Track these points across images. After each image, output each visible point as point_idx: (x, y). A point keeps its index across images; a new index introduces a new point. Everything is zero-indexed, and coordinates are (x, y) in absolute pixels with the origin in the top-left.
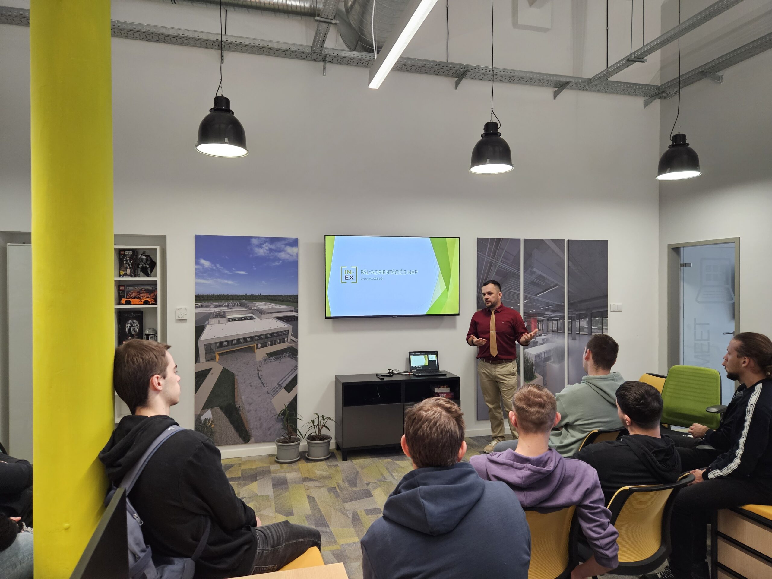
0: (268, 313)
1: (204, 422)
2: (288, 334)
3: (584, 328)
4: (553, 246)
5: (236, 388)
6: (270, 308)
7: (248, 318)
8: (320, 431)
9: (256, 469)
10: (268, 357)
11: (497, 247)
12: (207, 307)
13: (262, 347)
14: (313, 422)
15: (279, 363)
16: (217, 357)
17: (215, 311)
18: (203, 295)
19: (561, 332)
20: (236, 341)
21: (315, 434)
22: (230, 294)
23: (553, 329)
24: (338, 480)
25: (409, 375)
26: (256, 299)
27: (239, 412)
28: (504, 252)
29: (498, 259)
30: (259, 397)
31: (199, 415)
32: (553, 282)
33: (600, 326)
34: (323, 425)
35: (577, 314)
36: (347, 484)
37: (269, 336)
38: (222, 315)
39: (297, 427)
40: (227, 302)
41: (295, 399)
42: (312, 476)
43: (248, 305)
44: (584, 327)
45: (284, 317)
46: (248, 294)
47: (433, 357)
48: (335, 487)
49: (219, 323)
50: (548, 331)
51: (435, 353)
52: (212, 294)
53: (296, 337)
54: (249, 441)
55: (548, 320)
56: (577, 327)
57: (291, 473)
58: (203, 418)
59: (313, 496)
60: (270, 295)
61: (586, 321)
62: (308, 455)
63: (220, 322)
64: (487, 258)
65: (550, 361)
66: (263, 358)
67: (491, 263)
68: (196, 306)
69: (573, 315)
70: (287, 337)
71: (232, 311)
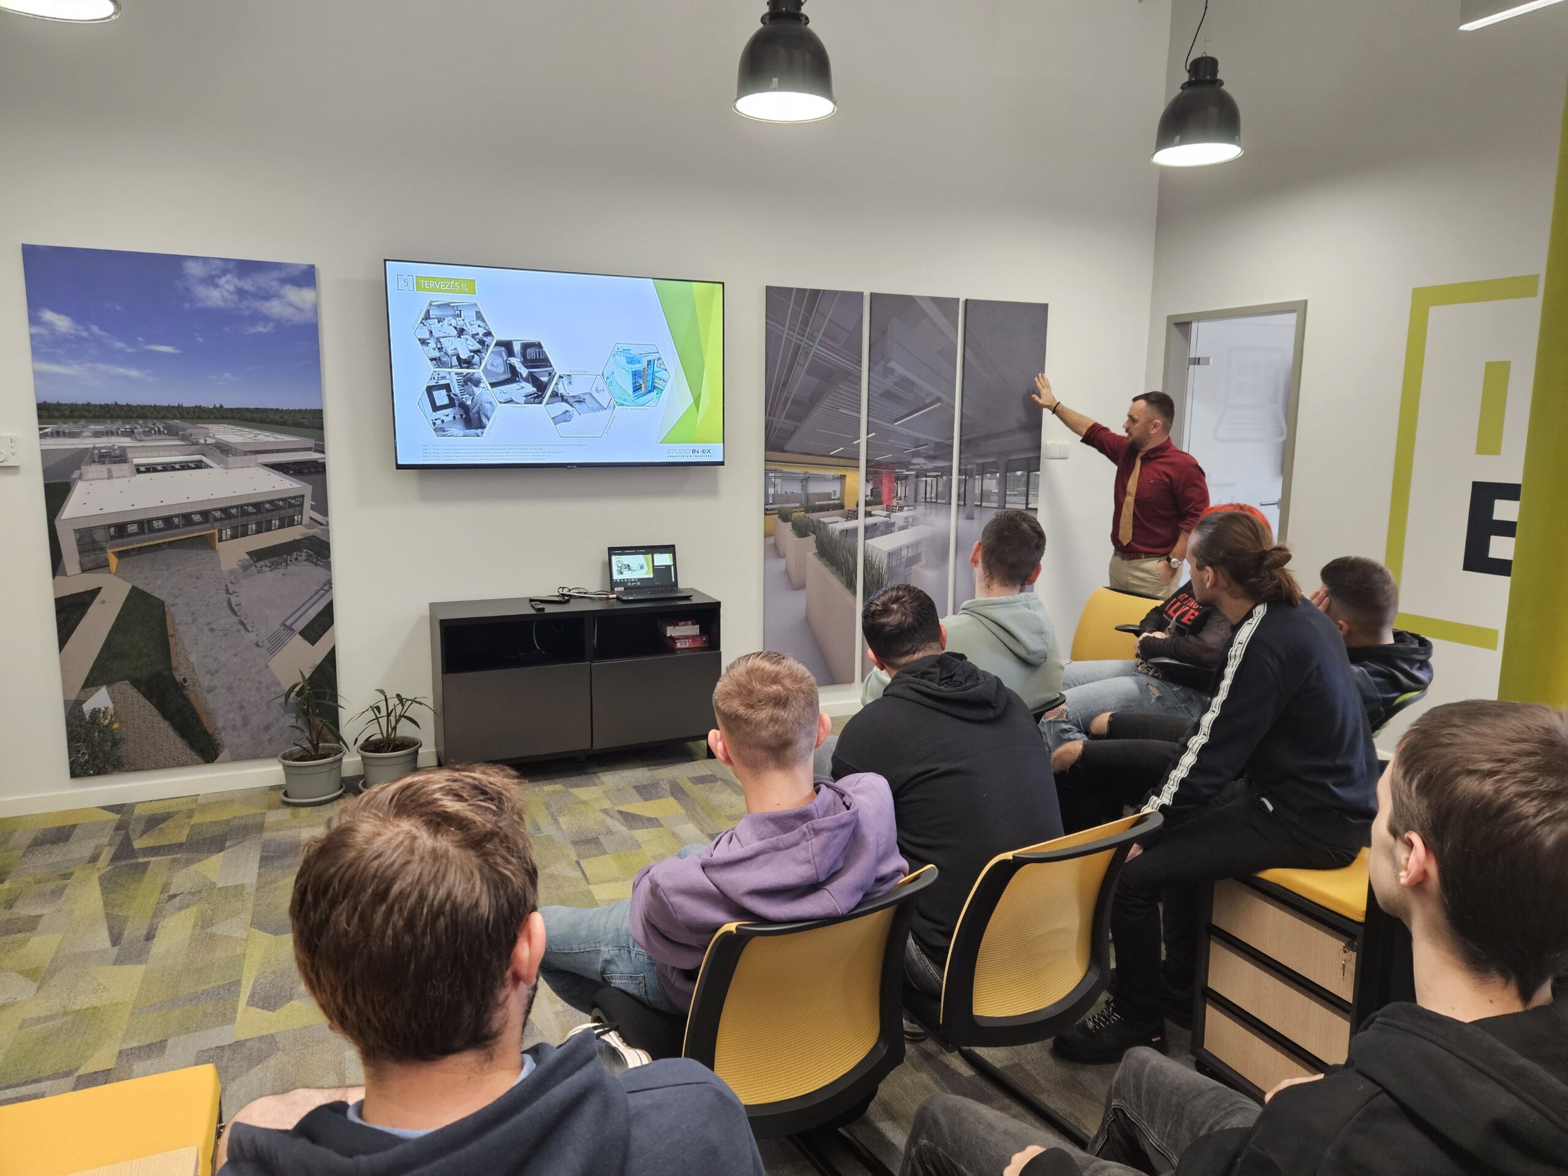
0: (246, 453)
1: (91, 717)
2: (302, 505)
3: (990, 493)
4: (933, 312)
5: (172, 636)
6: (248, 441)
7: (190, 465)
8: (395, 728)
9: (228, 821)
10: (251, 562)
11: (810, 310)
12: (72, 435)
13: (233, 537)
14: (378, 708)
15: (284, 574)
16: (113, 561)
17: (97, 446)
18: (58, 405)
19: (944, 501)
20: (161, 522)
21: (379, 736)
22: (135, 405)
23: (928, 496)
25: (608, 599)
26: (209, 418)
27: (184, 692)
28: (826, 322)
29: (812, 338)
30: (235, 655)
31: (76, 700)
32: (929, 394)
33: (1024, 489)
34: (400, 715)
35: (977, 464)
37: (250, 509)
38: (119, 457)
40: (129, 424)
41: (331, 658)
43: (189, 431)
44: (990, 491)
45: (289, 463)
46: (185, 405)
47: (663, 559)
49: (110, 477)
50: (916, 501)
51: (670, 549)
52: (85, 403)
53: (325, 512)
54: (216, 758)
55: (917, 476)
56: (976, 492)
58: (87, 707)
60: (247, 409)
61: (996, 478)
63: (115, 474)
64: (788, 334)
65: (920, 564)
66: (240, 563)
67: (798, 347)
68: (42, 432)
69: (969, 467)
70: (301, 513)
71: (143, 446)
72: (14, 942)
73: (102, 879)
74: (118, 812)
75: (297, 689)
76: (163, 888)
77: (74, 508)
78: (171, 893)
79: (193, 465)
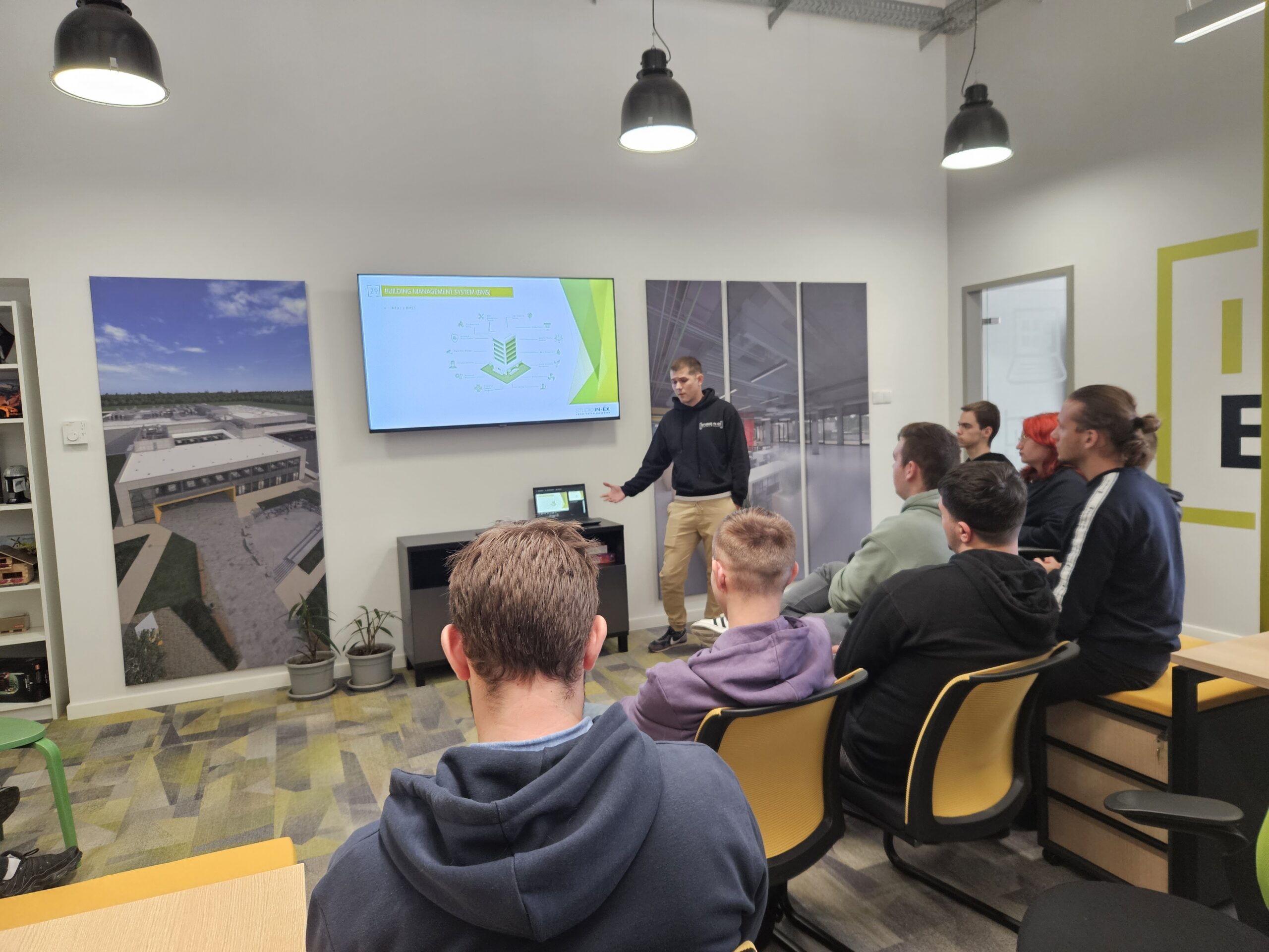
0: (256, 426)
1: (141, 637)
2: (298, 465)
3: (830, 433)
4: (777, 293)
5: (202, 570)
6: (258, 417)
8: (373, 637)
9: (249, 713)
10: (261, 510)
11: (680, 296)
12: (127, 418)
13: (247, 491)
14: (359, 622)
15: (286, 519)
16: (158, 514)
17: (146, 425)
18: (117, 395)
19: (794, 441)
20: (193, 482)
21: (361, 644)
22: (173, 393)
23: (781, 437)
24: (406, 718)
26: (228, 401)
27: (212, 615)
28: (693, 306)
29: (683, 317)
31: (130, 624)
32: (777, 357)
33: (857, 429)
34: (377, 626)
35: (819, 411)
36: (419, 725)
37: (260, 469)
38: (162, 434)
39: (328, 633)
40: (169, 408)
41: (322, 584)
42: (355, 718)
43: (213, 412)
44: (831, 431)
45: (288, 433)
46: (211, 391)
47: (576, 496)
48: (397, 733)
49: (155, 449)
50: (772, 441)
51: (580, 487)
52: (137, 393)
53: (316, 469)
54: (236, 666)
55: (772, 422)
56: (820, 432)
57: (316, 716)
58: (139, 629)
59: (353, 751)
60: (256, 393)
61: (835, 421)
62: (352, 683)
63: (159, 447)
64: (664, 316)
65: (778, 492)
66: (252, 512)
67: (672, 325)
68: (104, 417)
69: (812, 413)
70: (298, 471)
71: (180, 425)
72: (95, 805)
73: (156, 759)
74: (163, 712)
75: (298, 608)
76: (204, 763)
77: (130, 474)
78: (211, 766)
79: (216, 437)
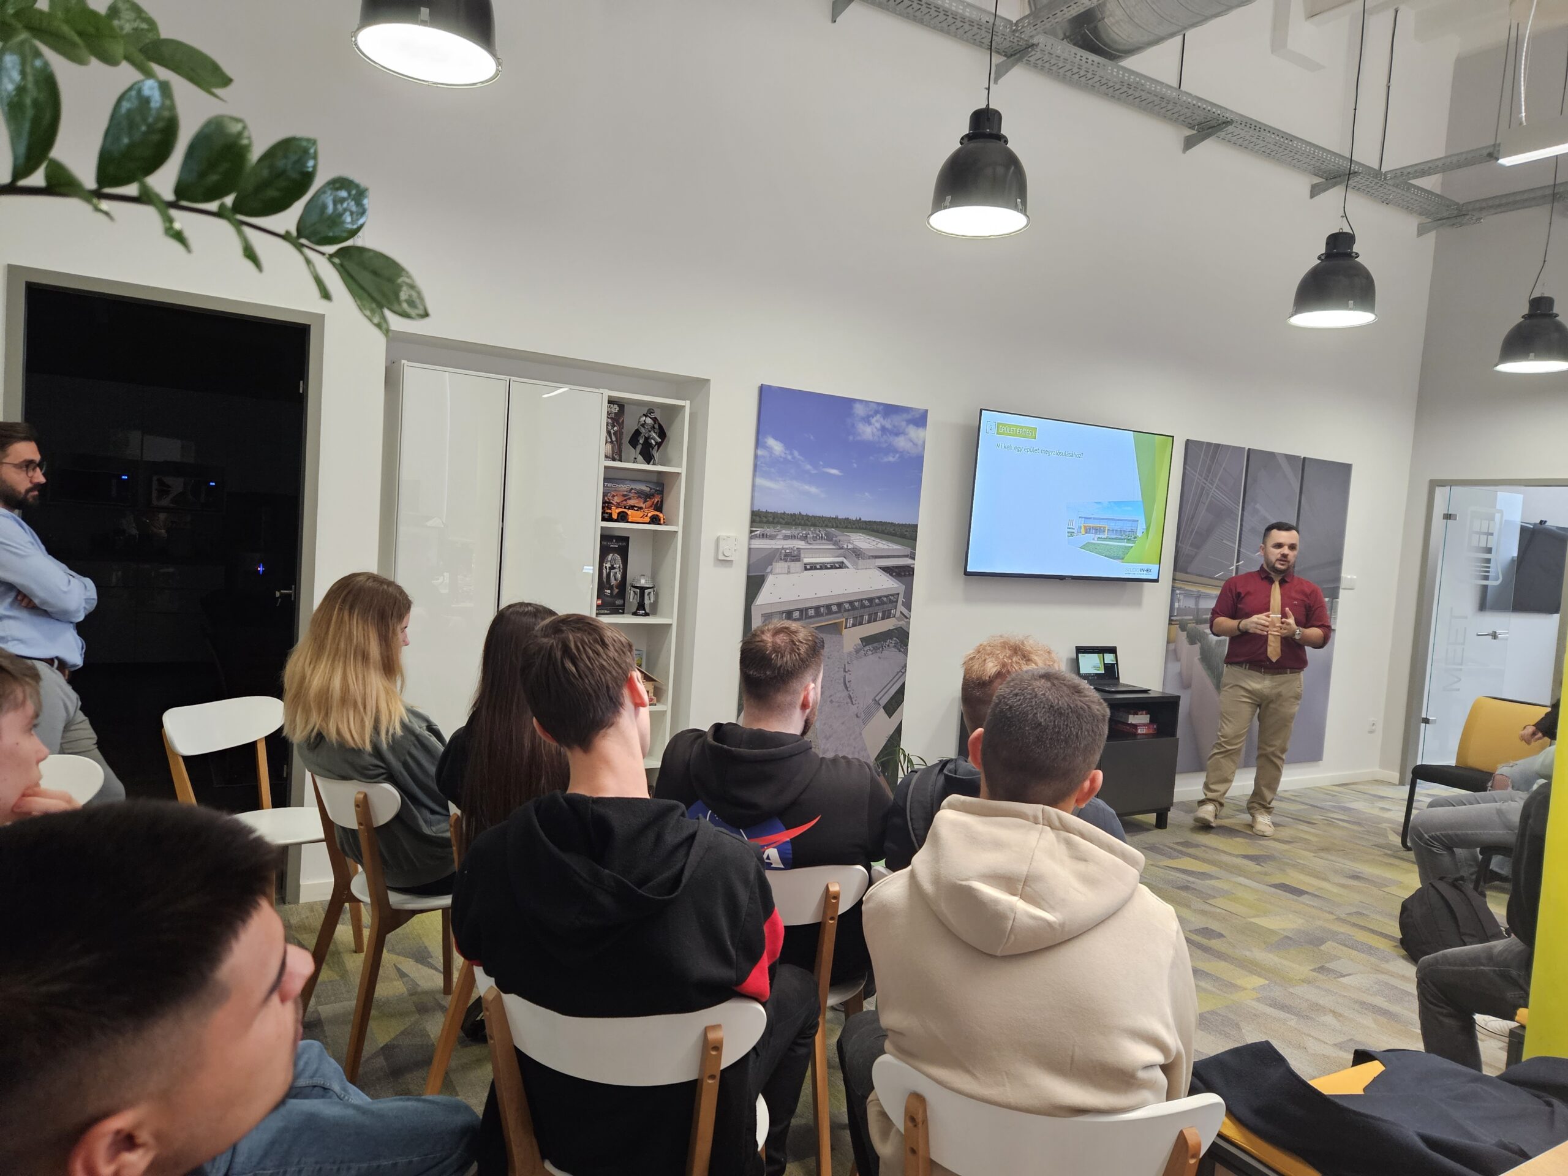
0: (869, 557)
2: (897, 601)
4: (1284, 464)
6: (872, 547)
10: (861, 646)
11: (1213, 458)
12: (772, 537)
13: (854, 625)
15: (880, 658)
17: (785, 547)
18: (767, 512)
20: (813, 610)
22: (811, 515)
26: (852, 528)
28: (1221, 470)
29: (1212, 482)
30: (843, 723)
37: (867, 603)
38: (796, 557)
40: (805, 530)
41: (899, 728)
43: (839, 538)
45: (893, 567)
46: (840, 517)
47: (1109, 658)
49: (789, 572)
51: (1112, 650)
52: (783, 512)
53: (909, 609)
63: (791, 570)
66: (855, 647)
67: (1203, 488)
68: (751, 534)
70: (895, 607)
71: (811, 549)
77: (767, 596)
79: (837, 566)
